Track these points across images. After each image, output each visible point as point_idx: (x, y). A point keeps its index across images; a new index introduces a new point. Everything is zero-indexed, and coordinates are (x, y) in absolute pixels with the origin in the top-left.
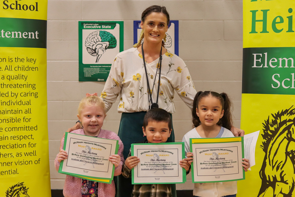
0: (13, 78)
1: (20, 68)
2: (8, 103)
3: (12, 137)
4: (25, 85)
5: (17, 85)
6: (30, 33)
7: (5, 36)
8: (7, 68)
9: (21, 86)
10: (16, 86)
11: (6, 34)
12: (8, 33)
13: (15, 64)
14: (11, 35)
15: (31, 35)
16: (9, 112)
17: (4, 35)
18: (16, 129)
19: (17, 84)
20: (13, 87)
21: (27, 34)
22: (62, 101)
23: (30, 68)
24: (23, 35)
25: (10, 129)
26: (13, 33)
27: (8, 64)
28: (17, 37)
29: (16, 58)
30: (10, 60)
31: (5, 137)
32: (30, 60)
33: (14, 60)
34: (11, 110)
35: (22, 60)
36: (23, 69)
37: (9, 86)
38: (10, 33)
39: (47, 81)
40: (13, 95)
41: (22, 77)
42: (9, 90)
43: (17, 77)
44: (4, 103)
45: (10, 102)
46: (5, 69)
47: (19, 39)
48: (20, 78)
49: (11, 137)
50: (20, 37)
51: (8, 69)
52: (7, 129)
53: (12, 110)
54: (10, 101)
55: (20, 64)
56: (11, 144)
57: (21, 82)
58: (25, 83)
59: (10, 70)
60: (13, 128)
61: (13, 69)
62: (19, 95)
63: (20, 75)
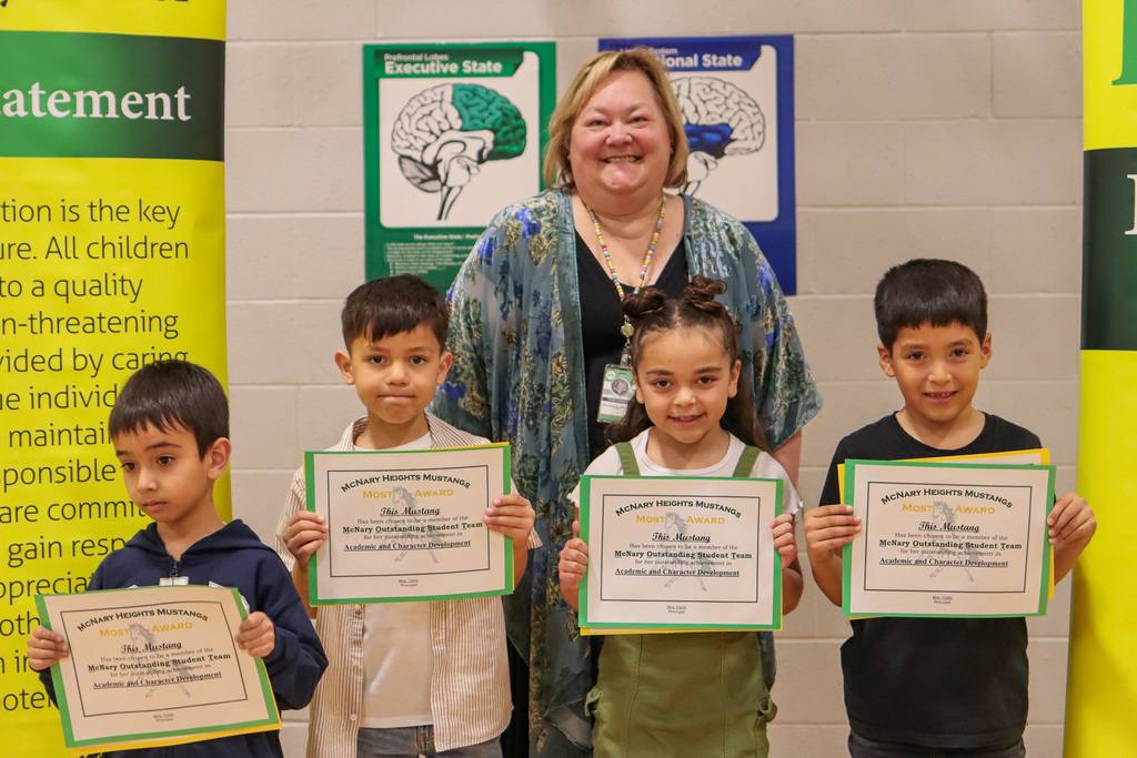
0: (79, 290)
1: (109, 248)
2: (62, 400)
3: (78, 546)
4: (131, 322)
5: (97, 322)
6: (152, 97)
7: (48, 112)
8: (54, 248)
9: (114, 324)
10: (93, 324)
11: (52, 101)
12: (59, 97)
13: (88, 232)
14: (72, 106)
15: (159, 103)
16: (65, 434)
17: (43, 107)
18: (95, 507)
19: (100, 318)
20: (79, 328)
21: (139, 100)
22: (295, 387)
23: (153, 246)
24: (124, 106)
25: (69, 511)
26: (80, 96)
27: (60, 230)
28: (96, 113)
29: (92, 206)
30: (70, 213)
31: (50, 545)
32: (154, 213)
33: (84, 212)
34: (72, 428)
35: (119, 213)
36: (124, 250)
37: (63, 323)
38: (67, 98)
39: (228, 302)
40: (80, 362)
41: (119, 284)
42: (66, 341)
43: (99, 288)
44: (45, 399)
45: (67, 393)
46: (49, 252)
47: (104, 122)
48: (111, 290)
49: (74, 544)
50: (112, 114)
51: (59, 252)
52: (56, 512)
53: (77, 430)
54: (71, 390)
55: (111, 230)
56: (72, 577)
57: (117, 306)
58: (135, 310)
59: (70, 254)
60: (81, 506)
61: (82, 251)
62: (107, 361)
63: (110, 278)
